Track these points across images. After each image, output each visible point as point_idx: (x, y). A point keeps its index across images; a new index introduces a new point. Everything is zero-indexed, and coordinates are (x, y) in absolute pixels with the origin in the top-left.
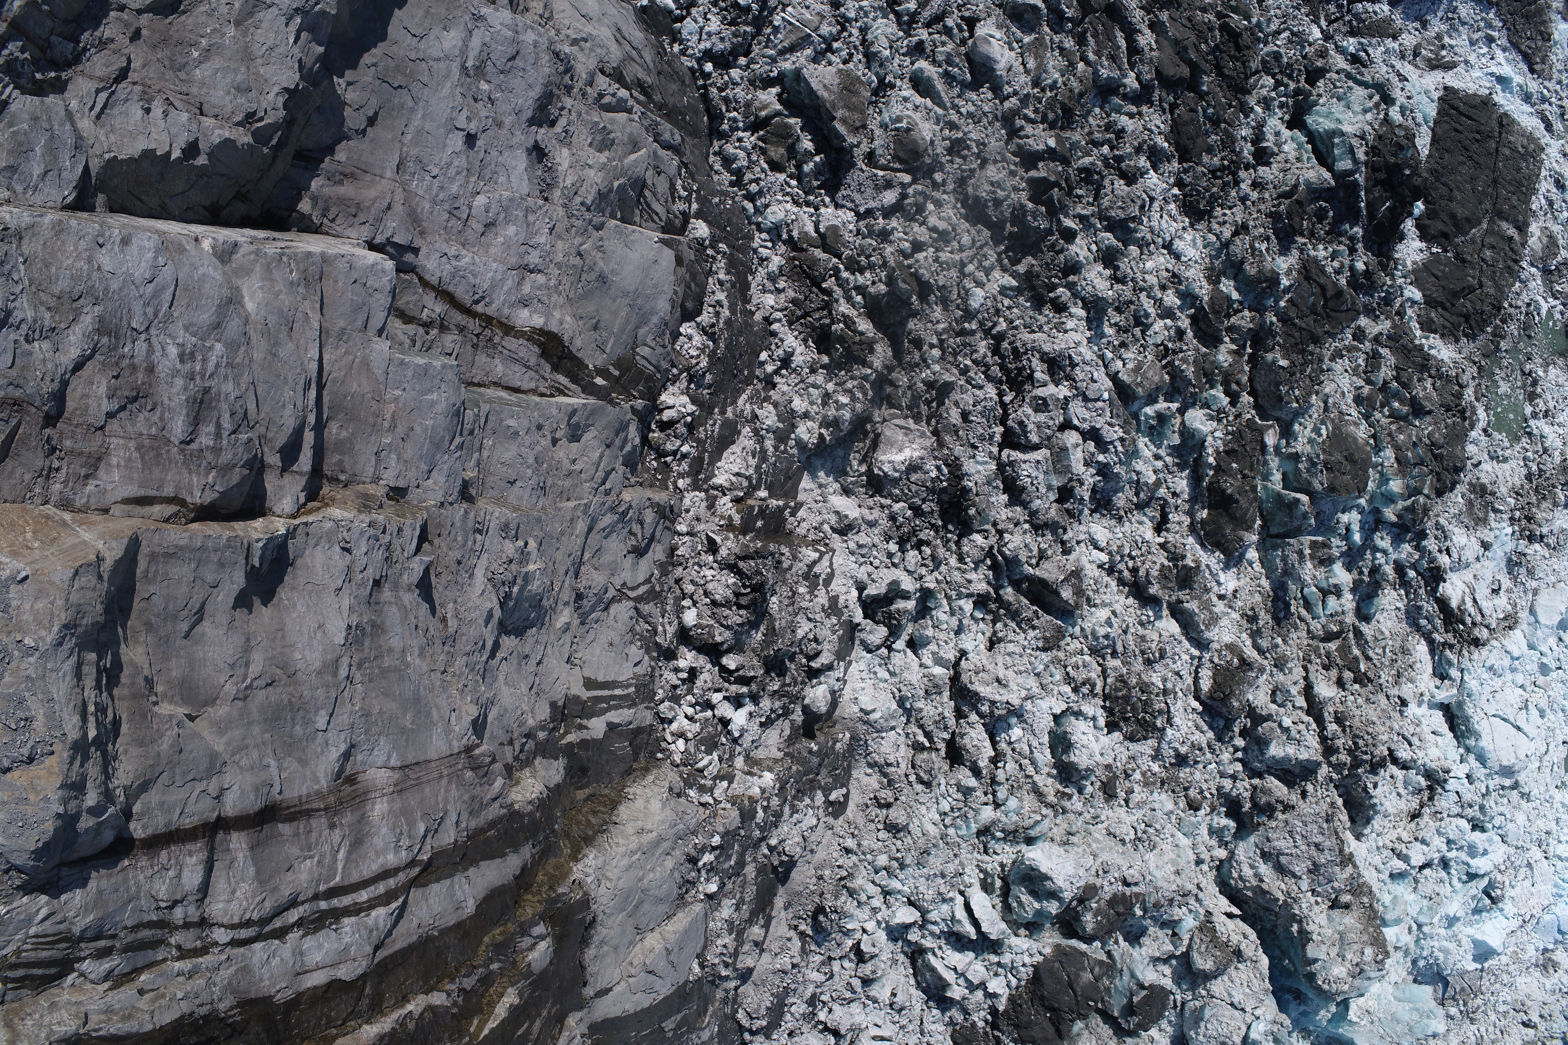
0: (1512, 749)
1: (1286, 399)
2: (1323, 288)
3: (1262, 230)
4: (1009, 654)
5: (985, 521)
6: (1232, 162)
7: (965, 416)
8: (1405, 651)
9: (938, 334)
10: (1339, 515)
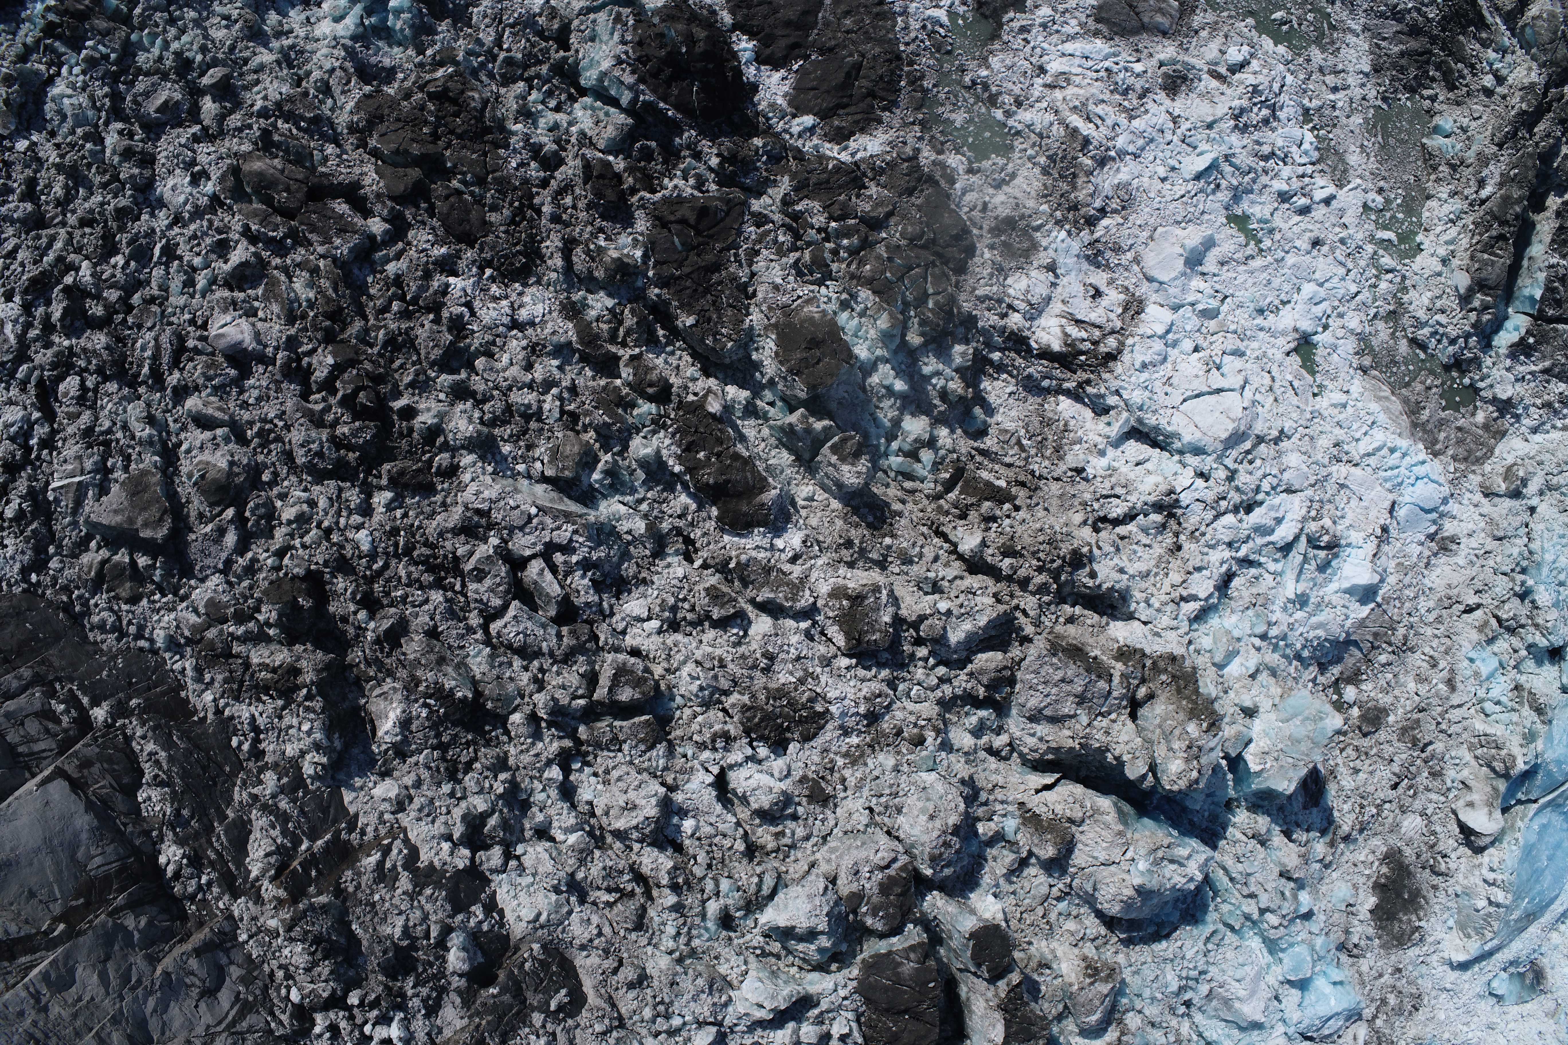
0: (1223, 416)
1: (718, 347)
2: (683, 221)
3: (589, 228)
4: (619, 779)
5: (509, 699)
6: (520, 199)
7: (433, 633)
8: (1047, 423)
9: (353, 599)
10: (869, 380)
